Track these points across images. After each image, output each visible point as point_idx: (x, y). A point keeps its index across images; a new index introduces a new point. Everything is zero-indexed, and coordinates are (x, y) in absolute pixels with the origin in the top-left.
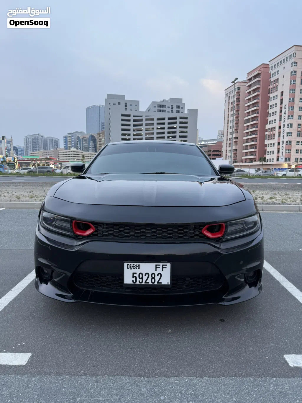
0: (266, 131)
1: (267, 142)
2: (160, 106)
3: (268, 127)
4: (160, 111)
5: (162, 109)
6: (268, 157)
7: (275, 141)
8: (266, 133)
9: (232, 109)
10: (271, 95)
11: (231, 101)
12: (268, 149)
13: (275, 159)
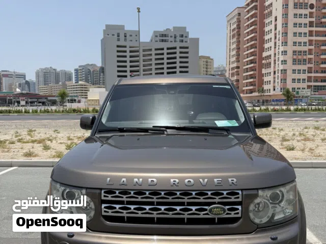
0: (263, 59)
1: (264, 71)
2: (163, 35)
3: (265, 54)
4: (162, 41)
5: (164, 38)
6: (266, 87)
7: (272, 70)
8: (263, 62)
9: (233, 36)
10: (267, 21)
11: (233, 27)
12: (266, 79)
13: (272, 89)
